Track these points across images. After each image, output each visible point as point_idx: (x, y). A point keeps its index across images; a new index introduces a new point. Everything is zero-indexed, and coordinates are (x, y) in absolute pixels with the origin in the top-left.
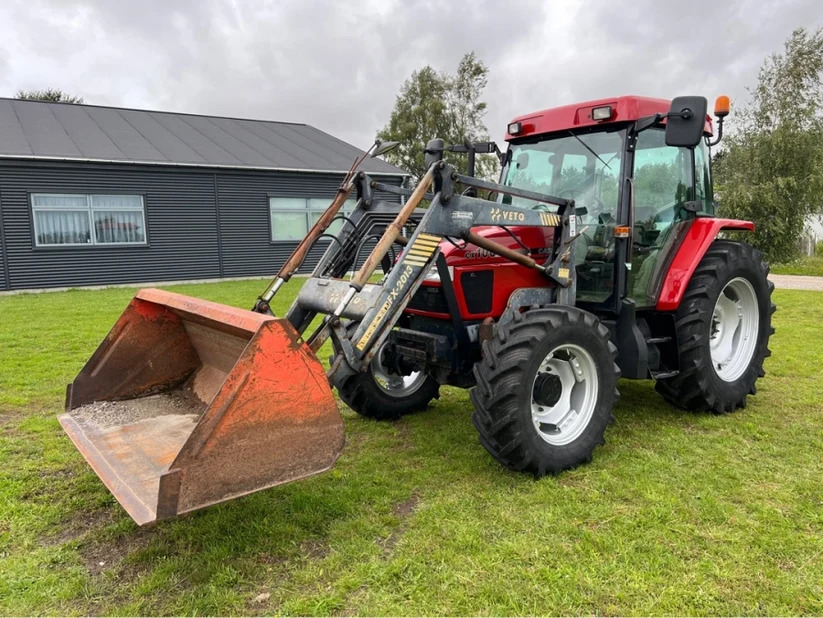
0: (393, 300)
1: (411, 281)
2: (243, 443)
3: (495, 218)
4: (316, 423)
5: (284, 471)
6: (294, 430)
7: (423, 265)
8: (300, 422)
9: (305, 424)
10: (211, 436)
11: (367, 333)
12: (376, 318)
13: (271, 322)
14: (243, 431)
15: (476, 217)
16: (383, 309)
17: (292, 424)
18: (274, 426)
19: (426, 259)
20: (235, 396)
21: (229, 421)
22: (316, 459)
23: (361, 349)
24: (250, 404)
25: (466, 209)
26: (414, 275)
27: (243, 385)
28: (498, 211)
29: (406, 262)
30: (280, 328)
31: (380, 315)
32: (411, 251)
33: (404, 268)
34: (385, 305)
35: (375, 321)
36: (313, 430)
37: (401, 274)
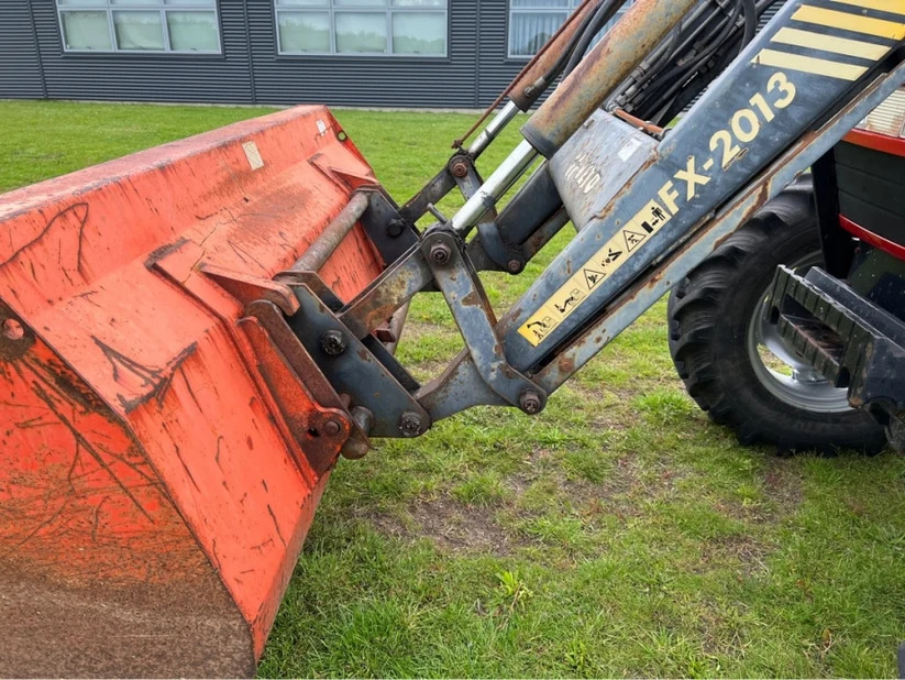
0: (682, 201)
1: (777, 138)
7: (853, 73)
11: (559, 297)
12: (603, 254)
16: (634, 225)
19: (876, 52)
23: (535, 341)
26: (797, 116)
29: (768, 57)
31: (617, 242)
32: (786, 35)
33: (756, 78)
34: (646, 215)
35: (594, 264)
36: (128, 615)
37: (731, 102)
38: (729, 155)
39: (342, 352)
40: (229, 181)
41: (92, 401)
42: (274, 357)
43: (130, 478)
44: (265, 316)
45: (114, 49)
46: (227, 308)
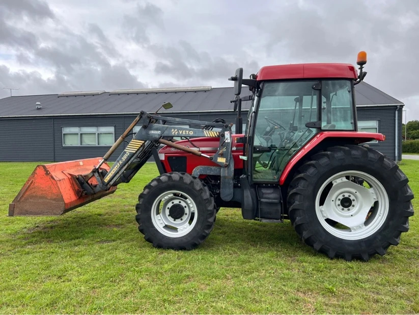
0: (120, 165)
2: (32, 200)
3: (174, 133)
4: (55, 200)
5: (44, 212)
6: (47, 201)
7: (134, 152)
8: (49, 198)
9: (51, 199)
10: (22, 196)
11: (109, 176)
13: (40, 166)
14: (32, 197)
15: (163, 133)
16: (115, 168)
17: (46, 198)
18: (41, 197)
19: (136, 150)
20: (29, 186)
21: (28, 193)
22: (55, 211)
23: (106, 182)
24: (33, 189)
25: (157, 130)
26: (130, 156)
27: (31, 183)
28: (176, 130)
29: (126, 150)
30: (42, 168)
31: (114, 170)
32: (128, 146)
33: (125, 152)
34: (116, 166)
35: (112, 172)
36: (54, 202)
37: (123, 155)
38: (124, 160)
39: (83, 183)
40: (76, 166)
41: (54, 179)
42: (74, 183)
43: (56, 186)
44: (74, 178)
45: (79, 145)
46: (70, 177)
